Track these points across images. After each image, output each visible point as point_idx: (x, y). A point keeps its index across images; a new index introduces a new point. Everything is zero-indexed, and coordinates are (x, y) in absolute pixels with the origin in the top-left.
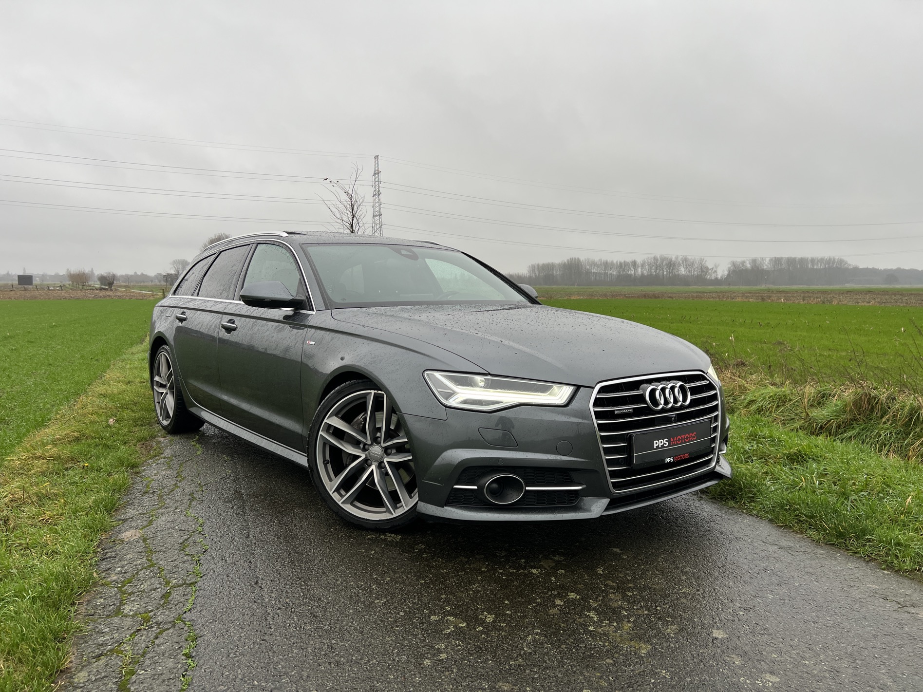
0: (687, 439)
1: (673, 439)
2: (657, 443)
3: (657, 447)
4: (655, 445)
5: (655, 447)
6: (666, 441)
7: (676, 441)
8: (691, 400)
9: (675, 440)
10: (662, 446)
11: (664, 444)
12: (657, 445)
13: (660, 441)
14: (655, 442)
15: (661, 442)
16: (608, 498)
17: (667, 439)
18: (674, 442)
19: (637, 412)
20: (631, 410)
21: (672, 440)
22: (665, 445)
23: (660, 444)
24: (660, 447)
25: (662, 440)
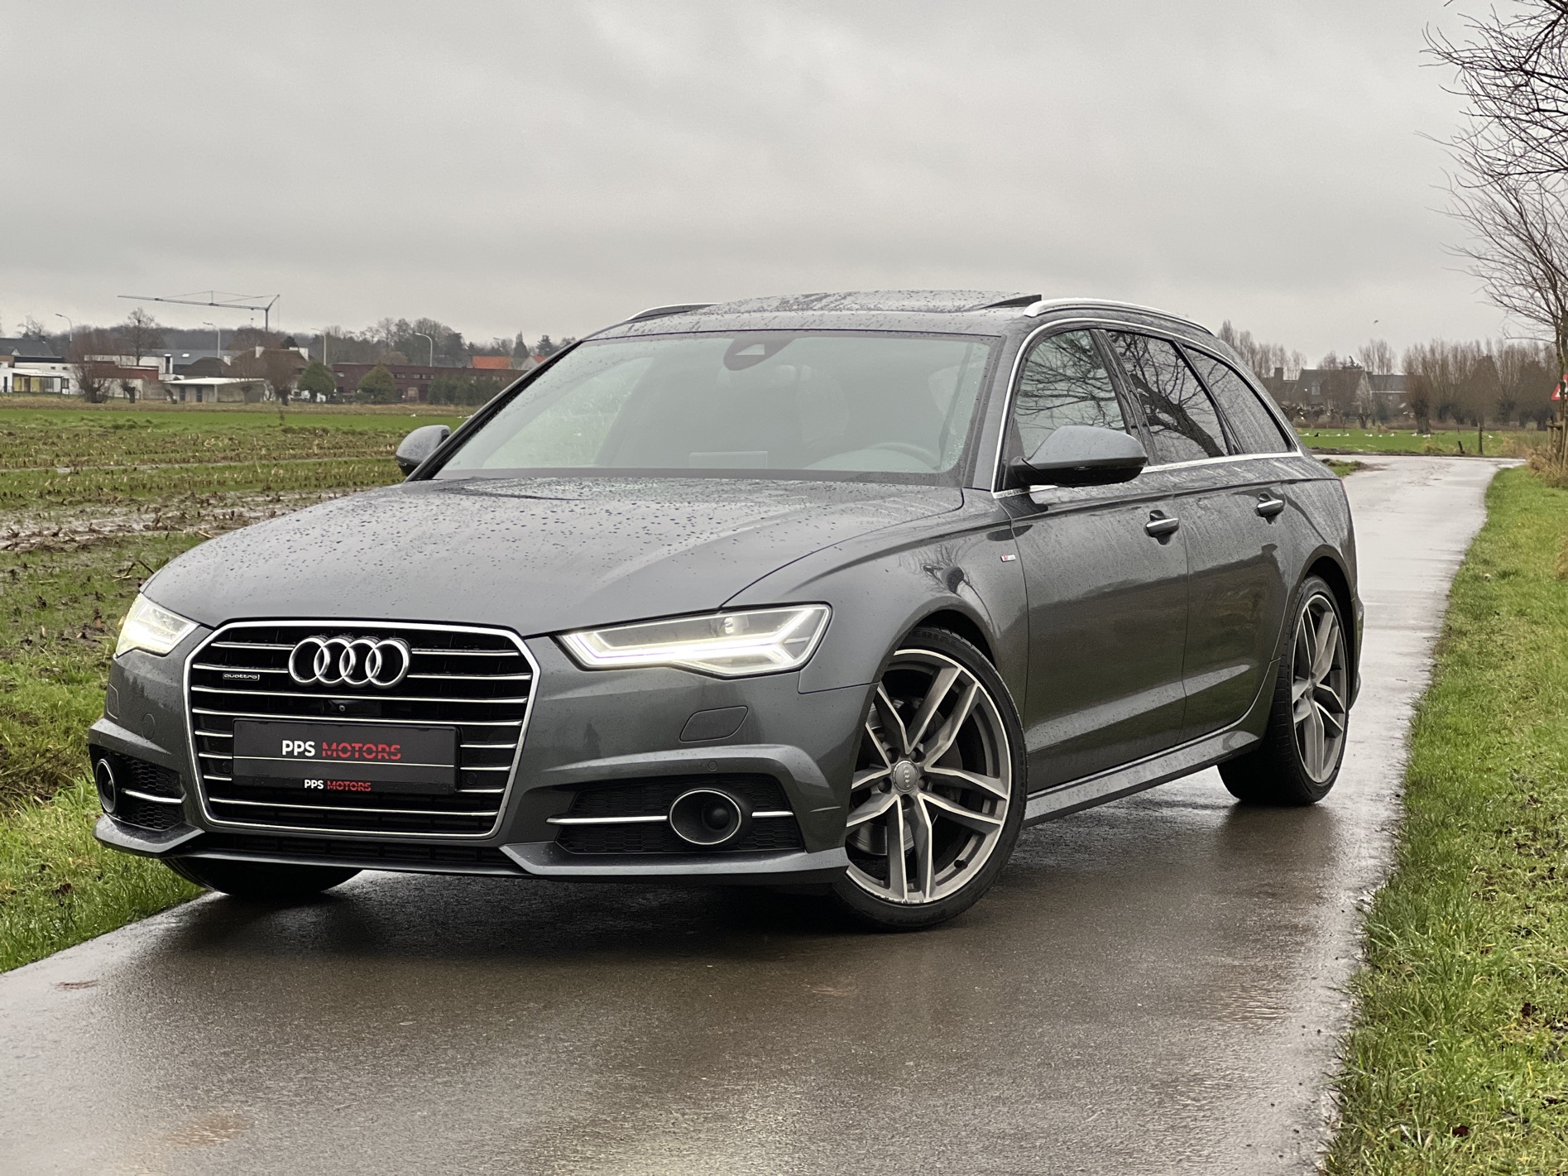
0: (369, 751)
1: (329, 745)
2: (287, 746)
3: (290, 754)
4: (285, 750)
5: (284, 753)
6: (310, 746)
7: (337, 750)
8: (405, 679)
9: (334, 746)
10: (301, 755)
11: (306, 750)
12: (290, 749)
13: (296, 743)
14: (285, 742)
15: (299, 746)
16: (202, 829)
17: (313, 743)
18: (329, 753)
19: (266, 682)
20: (254, 677)
21: (325, 746)
22: (307, 754)
23: (296, 751)
24: (296, 754)
25: (301, 743)
